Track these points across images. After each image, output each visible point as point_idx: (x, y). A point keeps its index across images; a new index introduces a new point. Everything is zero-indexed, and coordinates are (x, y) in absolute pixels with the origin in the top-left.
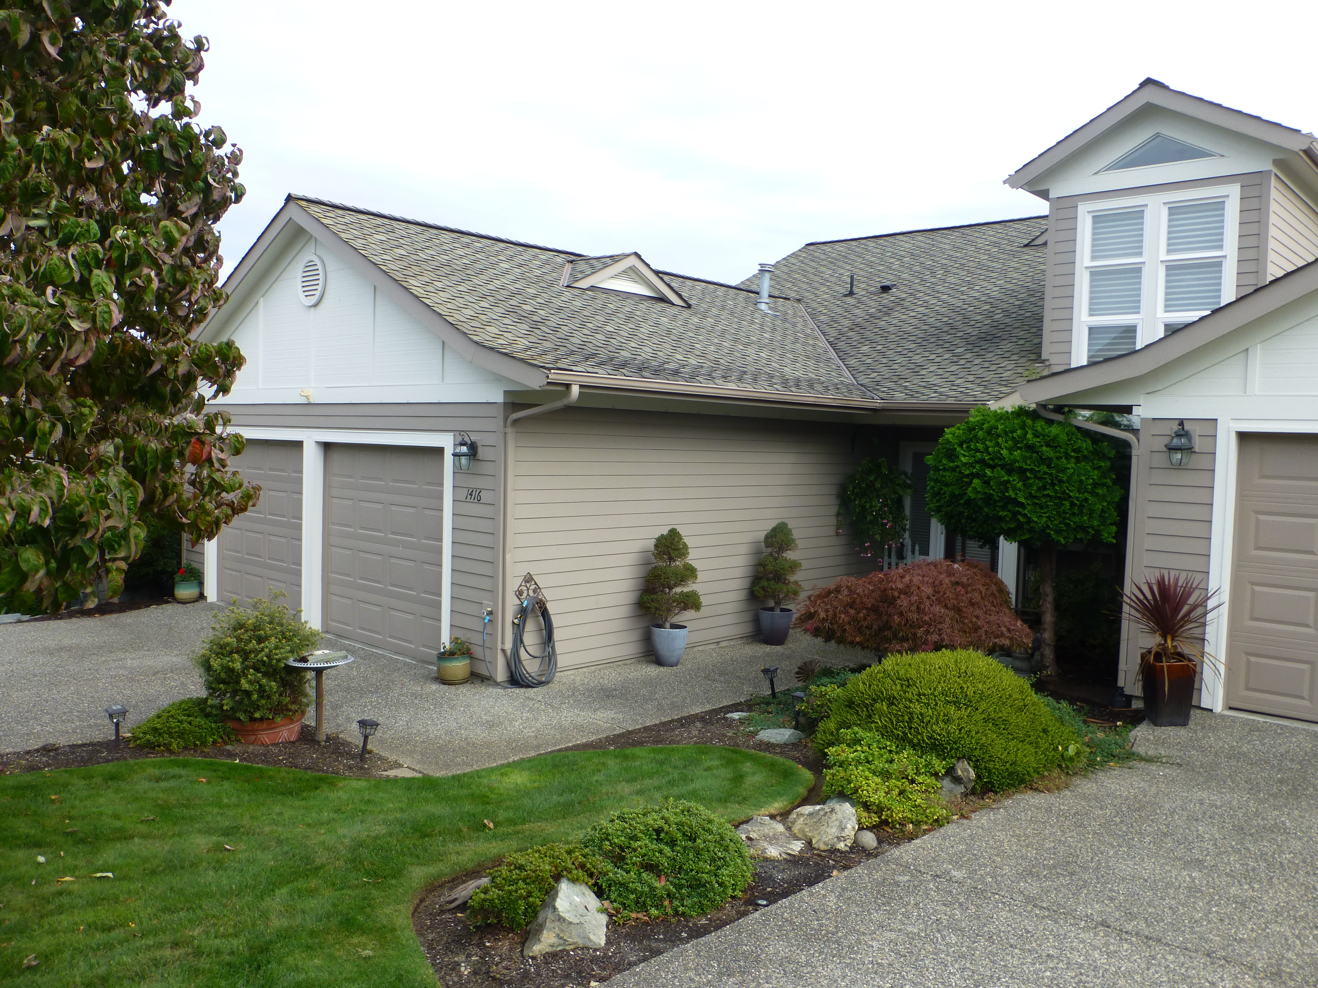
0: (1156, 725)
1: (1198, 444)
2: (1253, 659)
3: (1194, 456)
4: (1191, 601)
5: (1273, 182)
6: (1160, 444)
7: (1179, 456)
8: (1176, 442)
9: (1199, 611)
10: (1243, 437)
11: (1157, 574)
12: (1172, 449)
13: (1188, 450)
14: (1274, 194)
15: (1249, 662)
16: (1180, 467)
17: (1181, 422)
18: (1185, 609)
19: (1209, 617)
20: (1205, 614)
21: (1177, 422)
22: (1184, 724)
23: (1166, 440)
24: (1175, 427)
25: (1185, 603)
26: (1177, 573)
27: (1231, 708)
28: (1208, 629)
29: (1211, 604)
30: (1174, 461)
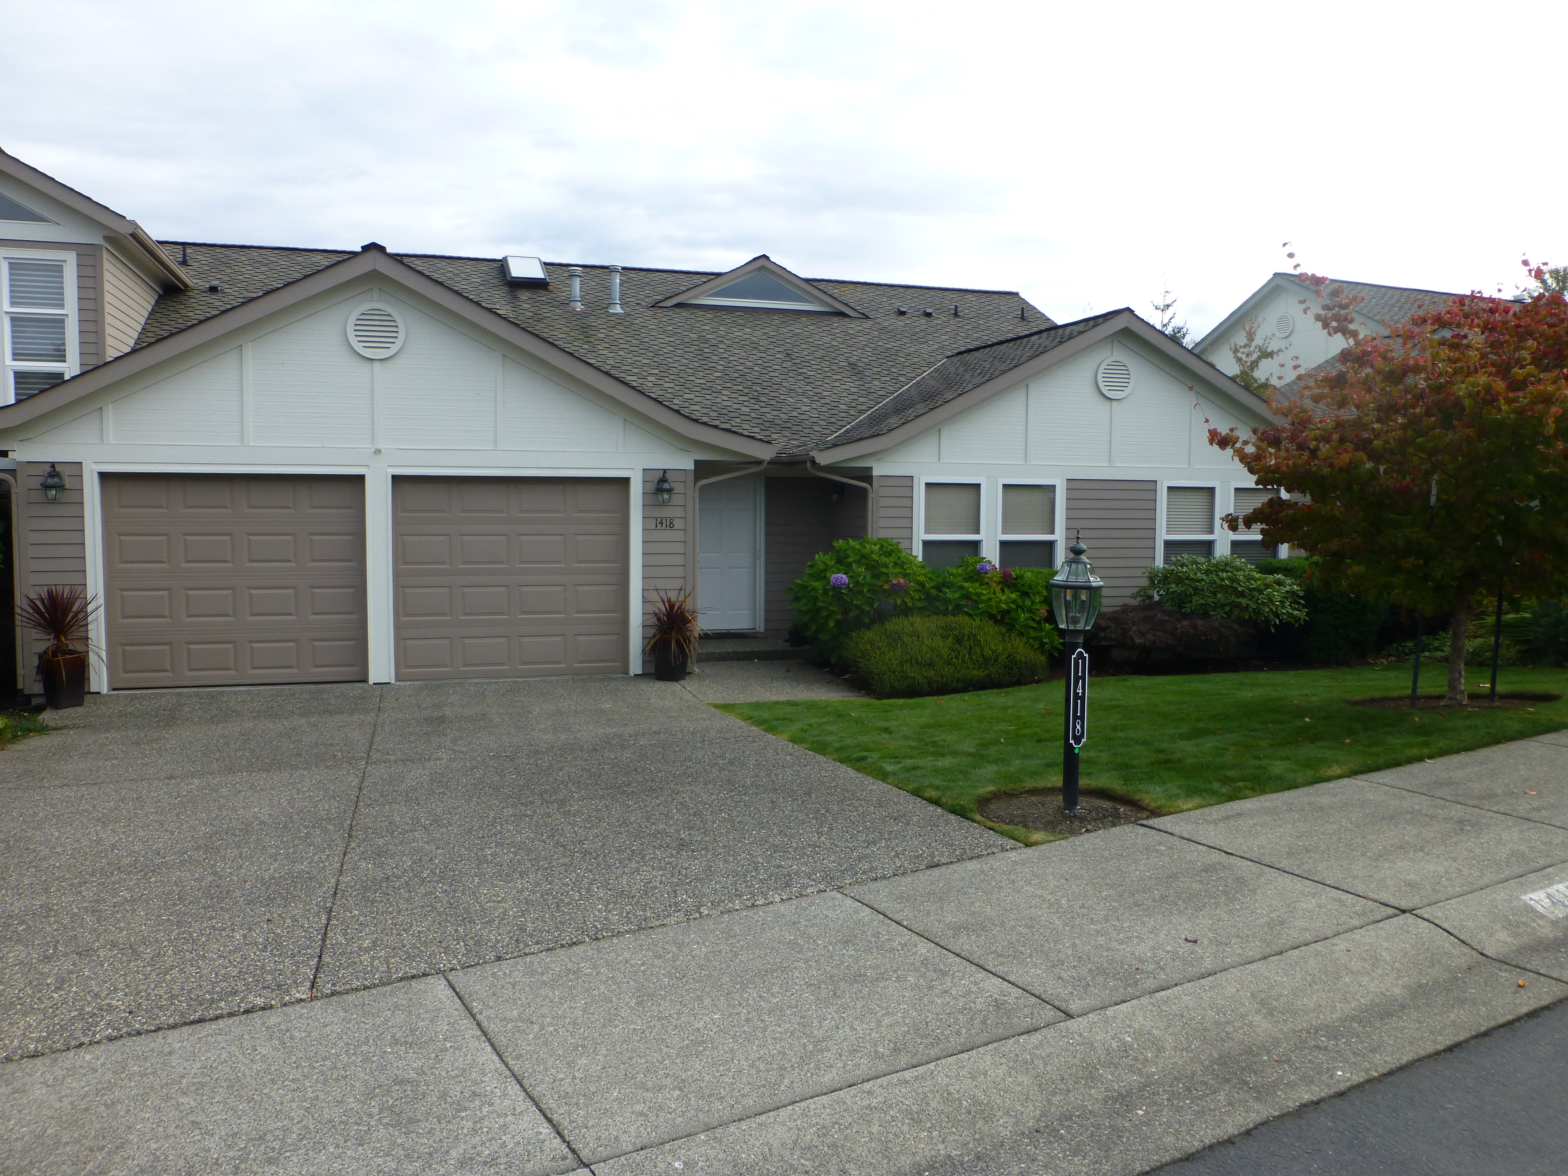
0: (58, 709)
1: (68, 483)
2: (127, 648)
3: (66, 492)
4: (74, 609)
5: (105, 255)
6: (36, 483)
7: (54, 492)
8: (50, 481)
9: (81, 615)
10: (104, 477)
11: (45, 589)
12: (46, 487)
13: (60, 487)
14: (106, 265)
15: (124, 651)
16: (54, 501)
17: (53, 465)
18: (71, 615)
19: (90, 619)
20: (86, 617)
21: (49, 465)
22: (80, 704)
23: (40, 480)
24: (48, 469)
25: (70, 611)
26: (61, 587)
27: (114, 690)
28: (90, 627)
29: (90, 608)
30: (50, 497)
